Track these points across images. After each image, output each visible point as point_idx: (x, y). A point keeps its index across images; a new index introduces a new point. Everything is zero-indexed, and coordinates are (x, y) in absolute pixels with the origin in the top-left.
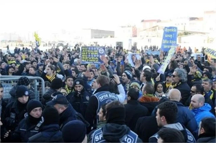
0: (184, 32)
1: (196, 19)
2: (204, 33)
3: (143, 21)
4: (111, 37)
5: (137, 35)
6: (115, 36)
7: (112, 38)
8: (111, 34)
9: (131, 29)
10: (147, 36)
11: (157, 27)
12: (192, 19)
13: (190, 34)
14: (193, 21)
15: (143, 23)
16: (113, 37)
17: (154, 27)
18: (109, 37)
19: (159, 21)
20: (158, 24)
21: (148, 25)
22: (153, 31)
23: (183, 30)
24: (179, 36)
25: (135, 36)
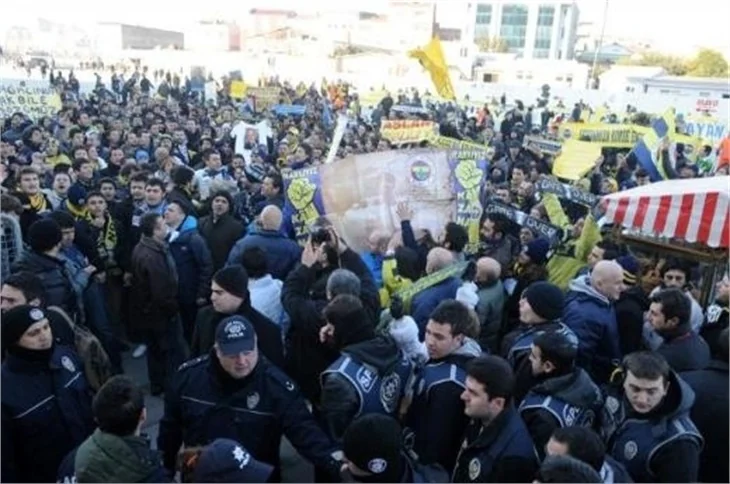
0: (347, 46)
1: (373, 18)
2: (389, 52)
3: (253, 11)
4: (176, 48)
5: (242, 47)
6: (187, 43)
7: (179, 52)
8: (175, 40)
9: (224, 29)
10: (266, 52)
11: (288, 32)
12: (365, 16)
13: (361, 51)
14: (367, 22)
15: (254, 16)
16: (182, 48)
17: (280, 30)
18: (171, 47)
19: (291, 15)
20: (290, 22)
21: (266, 24)
22: (278, 38)
23: (347, 41)
24: (337, 57)
25: (235, 48)
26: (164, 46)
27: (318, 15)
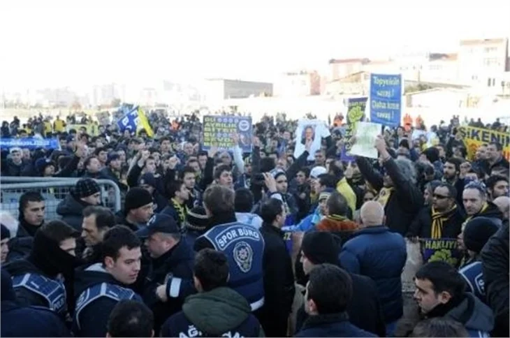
0: (417, 84)
1: (444, 58)
2: (460, 87)
3: (332, 61)
4: (266, 95)
5: (321, 91)
6: (275, 92)
7: (268, 98)
8: (266, 90)
9: (307, 78)
10: (341, 94)
11: (362, 75)
12: (435, 57)
13: (430, 88)
14: (437, 62)
15: (332, 65)
16: (271, 95)
17: (354, 74)
18: (262, 94)
19: (365, 62)
20: (364, 68)
21: (343, 70)
22: (352, 82)
23: (417, 80)
24: (408, 94)
25: (316, 92)
26: (257, 95)
27: (390, 60)
